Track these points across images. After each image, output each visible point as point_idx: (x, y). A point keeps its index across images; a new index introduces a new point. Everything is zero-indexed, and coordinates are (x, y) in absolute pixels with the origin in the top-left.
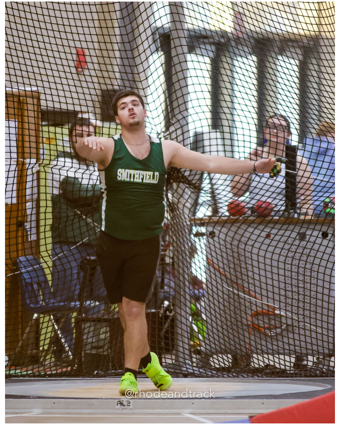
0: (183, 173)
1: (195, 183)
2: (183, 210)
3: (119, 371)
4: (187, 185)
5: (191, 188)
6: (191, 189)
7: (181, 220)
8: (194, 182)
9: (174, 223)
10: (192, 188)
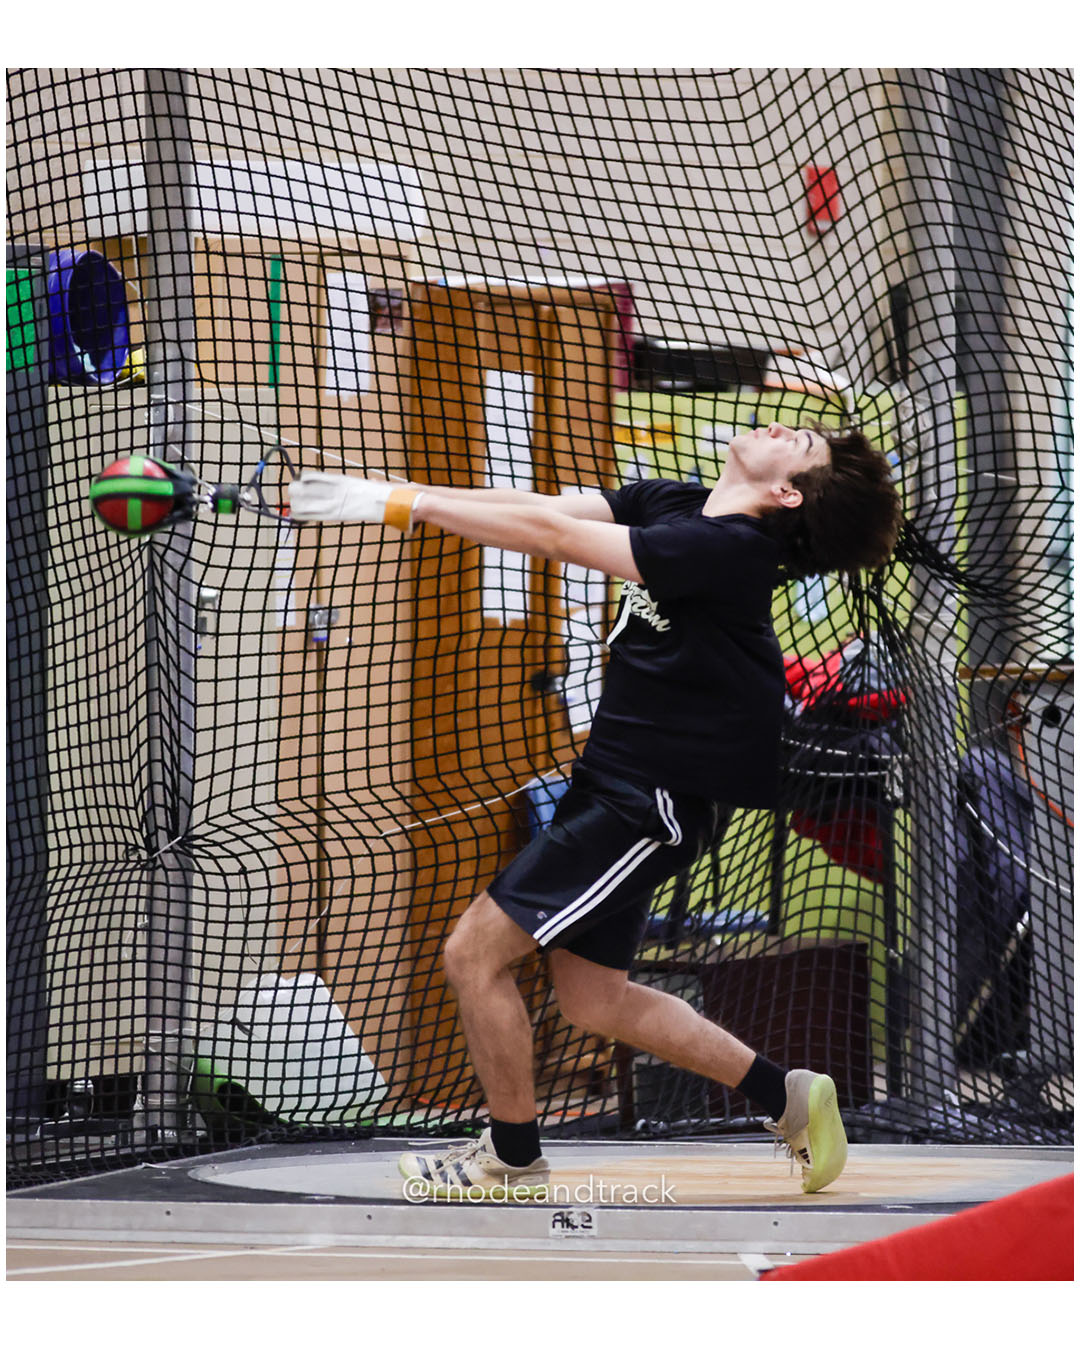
0: (921, 533)
1: (957, 564)
2: (923, 645)
3: (713, 1120)
4: (934, 571)
5: (945, 578)
6: (945, 583)
7: (916, 673)
8: (953, 560)
9: (897, 682)
10: (949, 580)
